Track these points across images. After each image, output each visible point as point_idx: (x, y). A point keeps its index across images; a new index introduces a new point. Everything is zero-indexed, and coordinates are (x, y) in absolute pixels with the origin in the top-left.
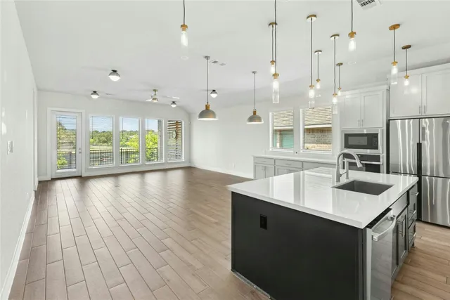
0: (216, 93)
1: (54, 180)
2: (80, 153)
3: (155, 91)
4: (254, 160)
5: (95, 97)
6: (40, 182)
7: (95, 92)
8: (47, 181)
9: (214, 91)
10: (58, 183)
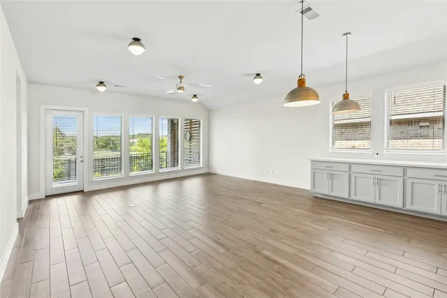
0: (261, 77)
1: (48, 197)
2: (82, 161)
3: (181, 77)
4: (312, 165)
5: (101, 89)
6: (30, 202)
7: (101, 83)
8: (39, 200)
9: (258, 75)
10: (54, 202)
